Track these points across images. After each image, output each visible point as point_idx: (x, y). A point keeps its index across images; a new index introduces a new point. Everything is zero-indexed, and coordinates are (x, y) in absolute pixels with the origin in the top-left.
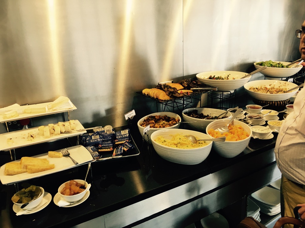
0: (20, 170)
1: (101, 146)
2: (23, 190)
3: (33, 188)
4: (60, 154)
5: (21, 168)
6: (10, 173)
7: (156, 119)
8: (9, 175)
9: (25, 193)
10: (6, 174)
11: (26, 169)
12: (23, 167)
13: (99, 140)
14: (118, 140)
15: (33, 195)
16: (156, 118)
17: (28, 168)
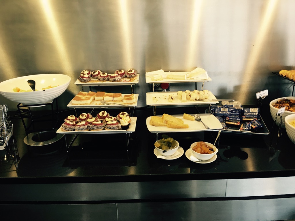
0: (161, 123)
1: (228, 119)
2: (163, 139)
3: (171, 140)
4: (193, 117)
5: (162, 122)
6: (154, 124)
7: (290, 103)
8: (153, 126)
9: (164, 142)
10: (151, 124)
11: (167, 124)
12: (165, 122)
13: (227, 113)
14: (246, 116)
15: (170, 146)
16: (291, 101)
17: (168, 123)
